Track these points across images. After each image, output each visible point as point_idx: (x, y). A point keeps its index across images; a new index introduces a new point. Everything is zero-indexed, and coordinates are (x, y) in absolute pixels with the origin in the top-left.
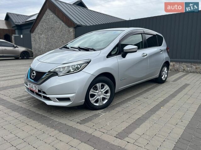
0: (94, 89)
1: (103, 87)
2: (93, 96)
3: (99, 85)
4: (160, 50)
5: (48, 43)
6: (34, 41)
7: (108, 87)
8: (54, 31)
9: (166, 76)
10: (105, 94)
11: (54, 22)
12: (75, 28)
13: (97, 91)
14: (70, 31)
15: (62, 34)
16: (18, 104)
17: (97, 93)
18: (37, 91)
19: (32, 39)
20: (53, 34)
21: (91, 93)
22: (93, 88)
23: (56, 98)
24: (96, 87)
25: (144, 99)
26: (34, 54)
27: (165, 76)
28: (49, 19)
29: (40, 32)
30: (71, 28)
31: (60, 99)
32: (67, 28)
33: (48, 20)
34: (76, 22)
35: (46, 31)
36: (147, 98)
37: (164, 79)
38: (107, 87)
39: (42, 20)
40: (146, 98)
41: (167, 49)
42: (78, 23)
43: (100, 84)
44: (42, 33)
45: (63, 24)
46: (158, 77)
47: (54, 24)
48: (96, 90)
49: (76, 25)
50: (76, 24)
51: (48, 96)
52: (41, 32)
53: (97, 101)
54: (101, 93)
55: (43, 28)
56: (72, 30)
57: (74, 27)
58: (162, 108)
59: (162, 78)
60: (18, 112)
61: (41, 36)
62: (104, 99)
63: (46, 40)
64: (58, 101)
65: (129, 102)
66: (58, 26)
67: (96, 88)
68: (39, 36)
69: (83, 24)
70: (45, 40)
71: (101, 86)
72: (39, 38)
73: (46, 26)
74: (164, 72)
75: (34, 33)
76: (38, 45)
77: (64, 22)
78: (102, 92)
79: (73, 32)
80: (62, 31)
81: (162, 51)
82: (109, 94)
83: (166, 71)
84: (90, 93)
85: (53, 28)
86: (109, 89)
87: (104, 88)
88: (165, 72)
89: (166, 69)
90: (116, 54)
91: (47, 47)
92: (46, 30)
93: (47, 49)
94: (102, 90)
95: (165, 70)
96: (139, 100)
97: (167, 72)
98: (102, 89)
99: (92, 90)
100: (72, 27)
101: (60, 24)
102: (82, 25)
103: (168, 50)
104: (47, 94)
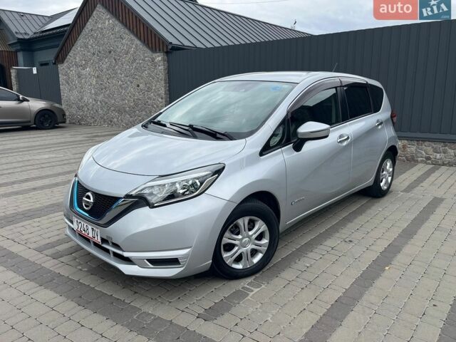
0: (232, 232)
1: (251, 225)
2: (229, 247)
3: (243, 222)
4: (378, 121)
5: (102, 89)
6: (68, 83)
7: (265, 225)
8: (115, 60)
9: (390, 179)
10: (257, 242)
11: (116, 37)
12: (167, 53)
13: (240, 237)
14: (156, 60)
15: (136, 69)
16: (50, 264)
17: (239, 240)
18: (99, 240)
19: (60, 79)
20: (114, 67)
21: (225, 240)
22: (230, 230)
23: (148, 260)
24: (237, 226)
25: (343, 243)
26: (67, 114)
27: (387, 181)
28: (102, 29)
29: (81, 60)
30: (158, 54)
31: (156, 262)
32: (149, 53)
33: (101, 33)
34: (170, 39)
35: (96, 58)
36: (351, 241)
37: (385, 188)
38: (260, 226)
39: (86, 31)
40: (347, 240)
41: (392, 117)
42: (175, 42)
43: (247, 219)
44: (86, 64)
45: (137, 42)
46: (372, 184)
47: (115, 41)
48: (238, 234)
49: (170, 47)
50: (171, 43)
51: (126, 254)
52: (84, 62)
53: (238, 259)
54: (247, 239)
55: (88, 52)
56: (159, 57)
57: (165, 51)
58: (387, 268)
59: (382, 184)
60: (54, 289)
61: (84, 72)
62: (254, 252)
63: (96, 81)
64: (152, 266)
65: (310, 255)
66: (125, 48)
67: (236, 230)
68: (79, 72)
69: (186, 43)
70: (94, 82)
71: (249, 224)
72: (79, 77)
73: (96, 47)
74: (384, 172)
75: (66, 64)
76: (75, 93)
77: (140, 39)
78: (249, 237)
79: (162, 63)
80: (135, 60)
81: (381, 124)
82: (265, 241)
83: (390, 167)
84: (223, 243)
85: (112, 52)
86: (266, 228)
87: (253, 227)
88: (387, 171)
89: (389, 164)
90: (280, 144)
91: (100, 97)
92: (95, 56)
93: (99, 103)
94: (251, 233)
95: (388, 167)
96: (332, 249)
97: (391, 170)
98: (250, 230)
99: (227, 234)
100: (160, 50)
101: (130, 43)
102: (184, 45)
103: (395, 119)
104: (123, 251)
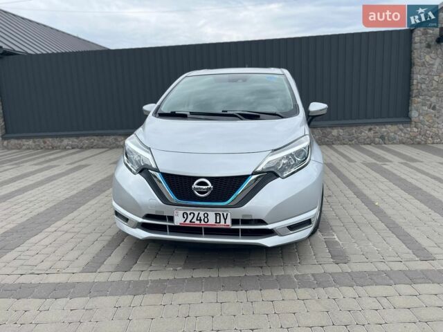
23: (287, 227)
51: (269, 227)
58: (376, 204)
64: (292, 232)
104: (267, 224)
